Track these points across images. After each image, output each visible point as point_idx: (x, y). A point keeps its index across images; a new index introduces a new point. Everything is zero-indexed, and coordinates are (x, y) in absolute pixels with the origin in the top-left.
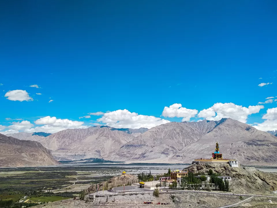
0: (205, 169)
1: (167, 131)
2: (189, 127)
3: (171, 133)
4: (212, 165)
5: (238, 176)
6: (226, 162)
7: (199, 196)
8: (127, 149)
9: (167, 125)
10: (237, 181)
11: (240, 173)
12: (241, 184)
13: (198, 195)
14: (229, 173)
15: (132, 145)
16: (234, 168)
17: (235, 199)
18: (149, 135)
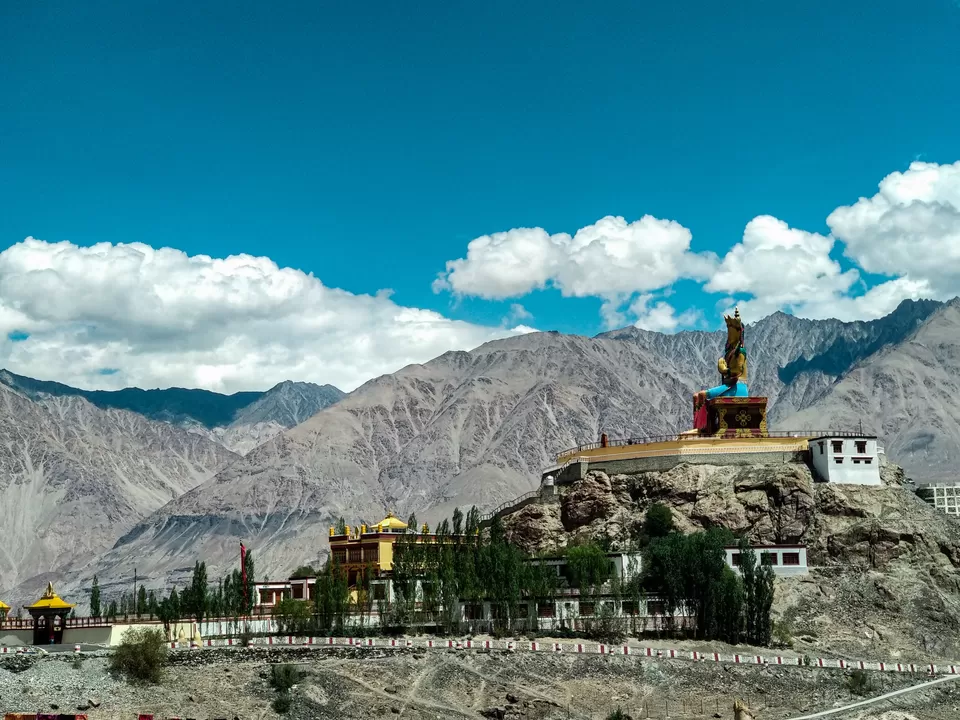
0: (620, 512)
1: (486, 407)
2: (658, 368)
3: (516, 419)
4: (678, 481)
5: (864, 545)
6: (784, 453)
7: (509, 673)
8: (175, 549)
9: (490, 357)
10: (853, 578)
11: (885, 527)
12: (883, 602)
13: (511, 667)
14: (801, 528)
15: (213, 520)
16: (845, 491)
17: (811, 687)
18: (346, 440)
